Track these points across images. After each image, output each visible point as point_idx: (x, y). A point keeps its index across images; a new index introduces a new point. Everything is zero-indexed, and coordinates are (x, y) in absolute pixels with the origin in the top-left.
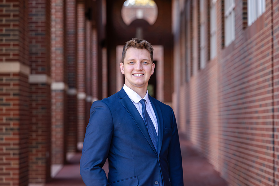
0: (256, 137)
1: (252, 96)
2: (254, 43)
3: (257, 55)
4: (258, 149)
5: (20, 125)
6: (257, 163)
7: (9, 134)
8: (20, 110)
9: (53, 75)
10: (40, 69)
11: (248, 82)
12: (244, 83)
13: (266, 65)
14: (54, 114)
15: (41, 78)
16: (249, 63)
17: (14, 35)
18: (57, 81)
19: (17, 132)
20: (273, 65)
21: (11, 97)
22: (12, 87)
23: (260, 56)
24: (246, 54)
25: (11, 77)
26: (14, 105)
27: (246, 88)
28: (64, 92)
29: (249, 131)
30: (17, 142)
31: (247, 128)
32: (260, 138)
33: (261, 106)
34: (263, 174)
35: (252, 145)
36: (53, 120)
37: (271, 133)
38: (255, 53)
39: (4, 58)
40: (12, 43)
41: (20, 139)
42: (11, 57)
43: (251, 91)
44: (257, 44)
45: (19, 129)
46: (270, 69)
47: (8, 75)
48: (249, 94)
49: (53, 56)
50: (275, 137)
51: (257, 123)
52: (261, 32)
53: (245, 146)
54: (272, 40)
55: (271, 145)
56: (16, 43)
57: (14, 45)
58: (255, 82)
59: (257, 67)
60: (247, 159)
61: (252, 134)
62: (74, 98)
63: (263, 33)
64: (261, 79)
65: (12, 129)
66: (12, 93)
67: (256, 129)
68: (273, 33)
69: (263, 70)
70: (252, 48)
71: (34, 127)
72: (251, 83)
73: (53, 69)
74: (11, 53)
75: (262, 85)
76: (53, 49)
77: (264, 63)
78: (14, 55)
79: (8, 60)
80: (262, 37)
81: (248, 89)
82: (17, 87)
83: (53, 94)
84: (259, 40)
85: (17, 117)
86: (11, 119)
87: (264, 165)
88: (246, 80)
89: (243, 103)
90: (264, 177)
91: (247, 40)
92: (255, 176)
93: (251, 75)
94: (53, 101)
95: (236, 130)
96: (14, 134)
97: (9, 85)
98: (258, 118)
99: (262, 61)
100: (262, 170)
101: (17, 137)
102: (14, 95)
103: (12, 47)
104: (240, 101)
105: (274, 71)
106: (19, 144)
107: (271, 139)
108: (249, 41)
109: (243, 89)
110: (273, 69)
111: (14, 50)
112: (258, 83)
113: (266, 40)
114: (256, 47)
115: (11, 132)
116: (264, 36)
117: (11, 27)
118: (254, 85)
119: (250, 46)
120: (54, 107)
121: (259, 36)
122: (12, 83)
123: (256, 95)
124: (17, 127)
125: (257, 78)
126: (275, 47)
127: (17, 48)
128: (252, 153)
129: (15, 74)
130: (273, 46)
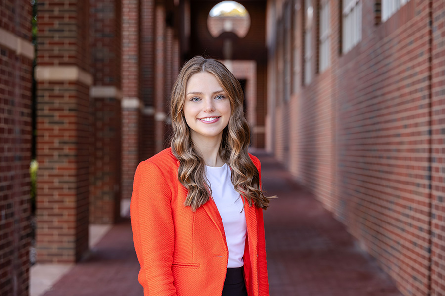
0: (396, 170)
1: (390, 114)
2: (396, 41)
3: (400, 58)
4: (400, 186)
5: (78, 150)
6: (397, 204)
7: (63, 162)
8: (77, 130)
9: (125, 89)
10: (107, 80)
11: (383, 95)
12: (375, 97)
13: (418, 69)
14: (125, 137)
15: (109, 92)
16: (385, 69)
17: (70, 31)
18: (130, 96)
19: (72, 159)
20: (430, 69)
21: (66, 113)
22: (66, 99)
23: (407, 58)
24: (380, 58)
25: (66, 86)
26: (70, 123)
27: (379, 103)
28: (139, 111)
29: (384, 161)
30: (73, 172)
31: (380, 157)
32: (404, 171)
33: (406, 127)
34: (410, 221)
35: (389, 180)
36: (125, 145)
37: (426, 164)
38: (396, 55)
39: (56, 61)
40: (67, 41)
41: (78, 169)
42: (66, 60)
43: (388, 107)
44: (399, 42)
45: (76, 156)
46: (426, 74)
47: (61, 83)
48: (384, 111)
49: (125, 65)
50: (433, 170)
51: (399, 151)
52: (409, 24)
53: (375, 181)
54: (431, 32)
55: (426, 182)
56: (73, 41)
57: (70, 44)
58: (397, 94)
59: (399, 73)
60: (379, 199)
61: (389, 165)
62: (151, 119)
63: (412, 26)
64: (407, 90)
65: (66, 156)
66: (66, 107)
67: (396, 158)
68: (431, 23)
69: (411, 76)
70: (391, 48)
71: (99, 154)
72: (389, 96)
73: (125, 82)
74: (66, 54)
75: (409, 98)
76: (125, 57)
77: (413, 67)
78: (70, 57)
79: (62, 64)
80: (410, 31)
81: (383, 105)
82: (73, 100)
83: (125, 113)
84: (405, 35)
85: (73, 140)
86: (65, 143)
87: (411, 208)
88: (379, 93)
89: (374, 124)
90: (411, 225)
91: (381, 38)
92: (393, 222)
93: (389, 85)
94: (125, 121)
95: (361, 160)
96: (69, 162)
97: (62, 97)
98: (401, 143)
99: (410, 64)
100: (408, 216)
101: (73, 166)
102: (70, 110)
103: (67, 47)
104: (369, 122)
105: (434, 76)
106: (77, 175)
107: (426, 173)
108: (386, 40)
109: (373, 105)
110: (431, 73)
111: (69, 50)
112: (402, 96)
113: (418, 35)
114: (398, 47)
115: (65, 160)
116: (415, 28)
117: (66, 20)
118: (393, 99)
119: (387, 47)
120: (125, 129)
121: (405, 30)
122: (67, 94)
123: (397, 112)
124: (73, 153)
125: (399, 89)
126: (435, 42)
127: (73, 48)
128: (389, 191)
129: (71, 83)
130: (431, 41)
